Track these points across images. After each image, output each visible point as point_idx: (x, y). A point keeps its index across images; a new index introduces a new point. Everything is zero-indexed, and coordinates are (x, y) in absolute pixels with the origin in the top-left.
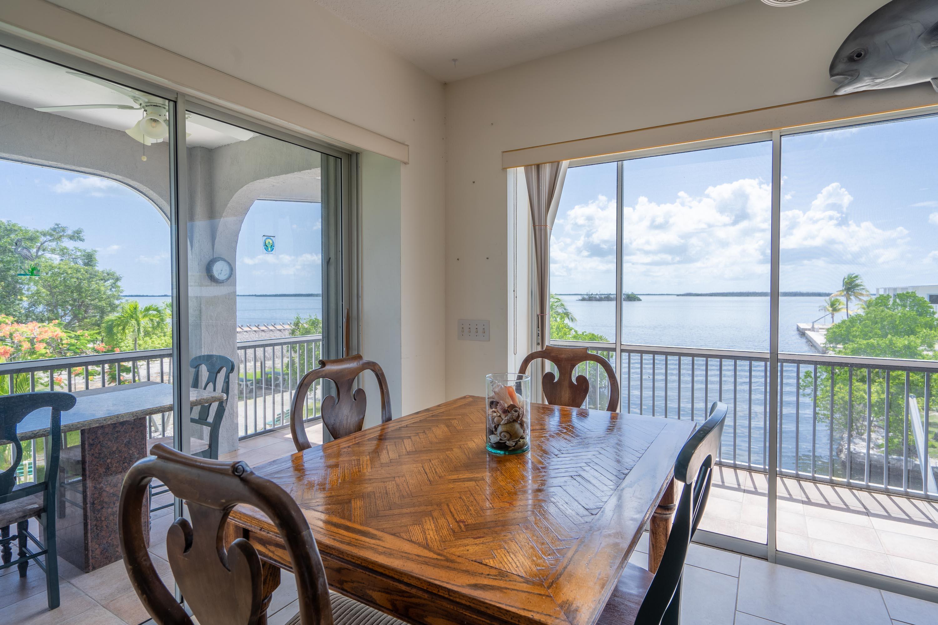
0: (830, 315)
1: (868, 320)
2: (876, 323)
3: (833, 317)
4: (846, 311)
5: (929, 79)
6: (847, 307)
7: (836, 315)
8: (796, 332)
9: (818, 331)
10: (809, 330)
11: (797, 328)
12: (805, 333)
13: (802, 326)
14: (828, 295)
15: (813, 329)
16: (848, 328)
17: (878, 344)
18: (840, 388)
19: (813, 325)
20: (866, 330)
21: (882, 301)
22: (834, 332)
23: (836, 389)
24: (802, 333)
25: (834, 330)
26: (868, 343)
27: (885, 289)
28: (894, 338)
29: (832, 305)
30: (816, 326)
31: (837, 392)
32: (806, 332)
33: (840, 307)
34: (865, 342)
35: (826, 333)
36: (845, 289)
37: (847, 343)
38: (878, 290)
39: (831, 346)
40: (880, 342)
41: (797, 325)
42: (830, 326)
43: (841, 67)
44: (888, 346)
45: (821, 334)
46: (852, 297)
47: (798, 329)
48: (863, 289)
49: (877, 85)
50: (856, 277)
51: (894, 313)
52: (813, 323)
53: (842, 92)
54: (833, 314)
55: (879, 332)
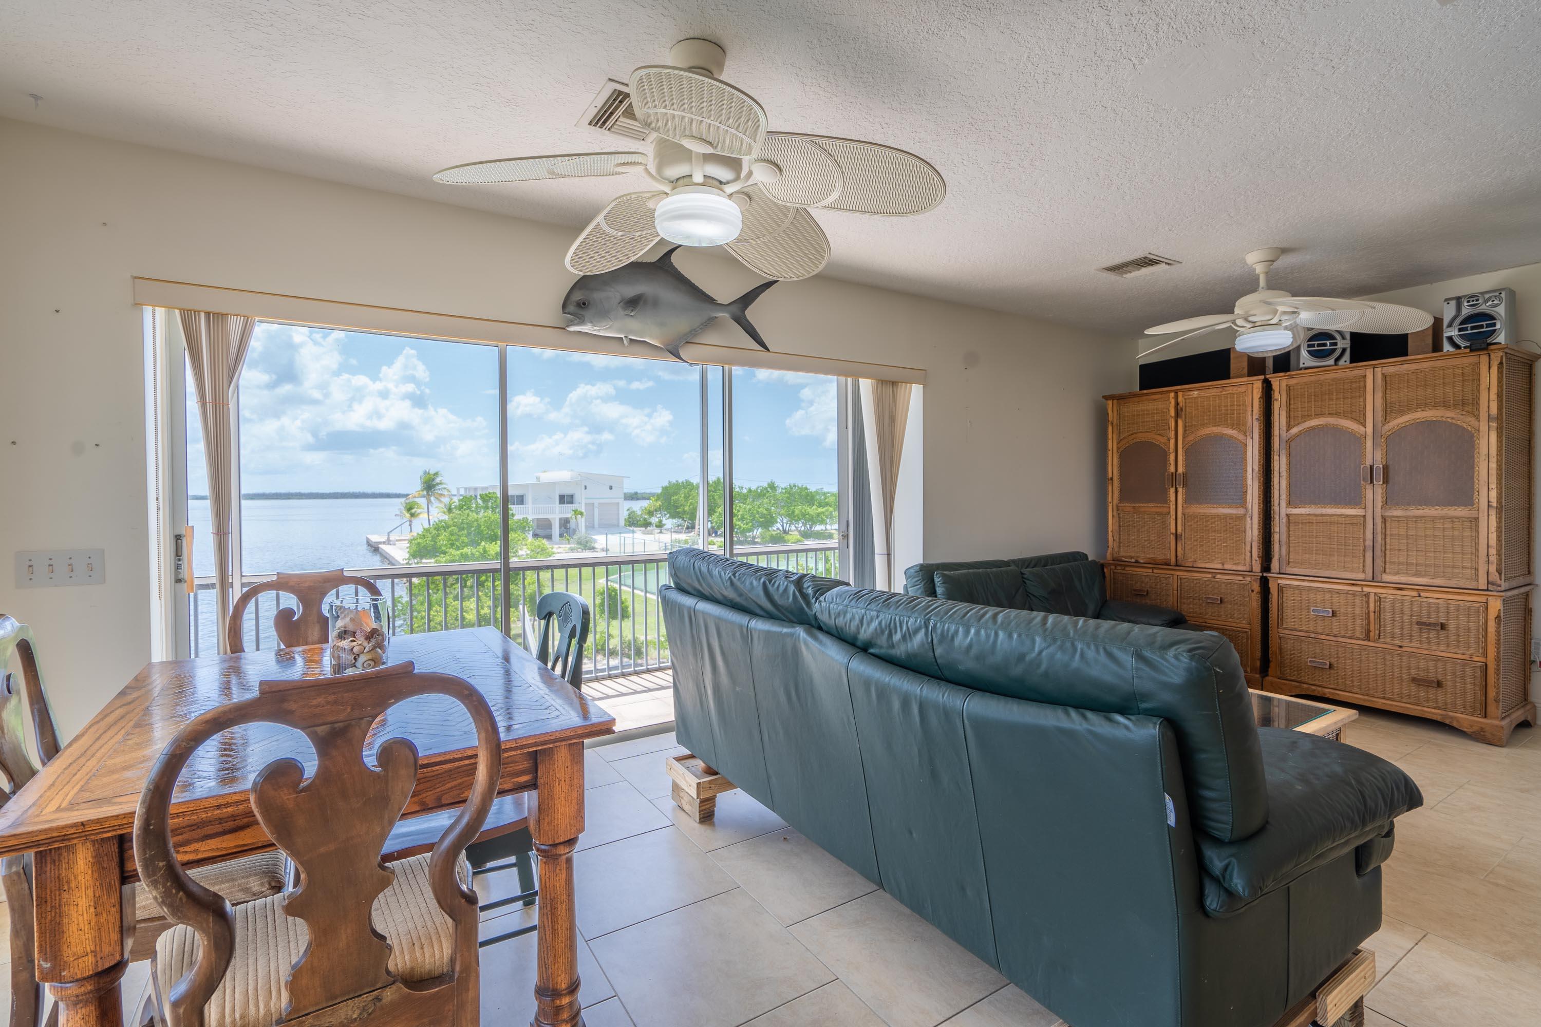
0: (408, 523)
1: (455, 526)
2: (463, 529)
3: (410, 525)
4: (426, 515)
5: (623, 336)
6: (428, 512)
7: (415, 522)
8: (365, 546)
9: (395, 545)
10: (384, 543)
11: (367, 542)
12: (378, 548)
13: (374, 538)
14: (406, 496)
15: (388, 542)
16: (434, 538)
17: (472, 554)
18: (437, 611)
19: (389, 537)
20: (453, 538)
21: (466, 502)
22: (419, 543)
23: (432, 613)
24: (375, 548)
25: (419, 541)
26: (462, 554)
27: (466, 489)
28: (487, 546)
29: (409, 509)
30: (393, 537)
31: (434, 616)
32: (381, 546)
33: (419, 511)
34: (458, 552)
35: (409, 545)
36: (425, 489)
37: (438, 556)
38: (458, 489)
39: (416, 561)
40: (474, 551)
41: (367, 538)
42: (409, 537)
43: (571, 308)
44: (482, 554)
45: (401, 549)
46: (432, 498)
47: (369, 543)
48: (445, 488)
49: (594, 330)
50: (436, 474)
51: (479, 517)
52: (389, 535)
53: (572, 329)
54: (411, 521)
55: (466, 540)
